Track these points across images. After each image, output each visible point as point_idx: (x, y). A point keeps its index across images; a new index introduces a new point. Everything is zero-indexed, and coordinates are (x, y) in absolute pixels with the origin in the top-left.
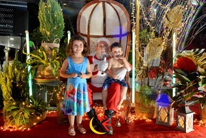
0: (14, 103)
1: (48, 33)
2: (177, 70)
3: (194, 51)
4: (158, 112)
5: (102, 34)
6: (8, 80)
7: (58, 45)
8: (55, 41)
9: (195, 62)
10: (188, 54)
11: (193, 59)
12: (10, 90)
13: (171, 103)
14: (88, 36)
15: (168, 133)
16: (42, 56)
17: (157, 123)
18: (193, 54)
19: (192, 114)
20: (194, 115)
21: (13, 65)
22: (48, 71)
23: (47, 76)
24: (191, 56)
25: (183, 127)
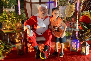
1: (8, 2)
2: (81, 23)
3: (90, 11)
4: (71, 45)
5: (38, 1)
7: (14, 10)
8: (12, 7)
9: (90, 18)
10: (87, 13)
11: (89, 16)
13: (78, 40)
14: (31, 3)
15: (77, 56)
16: (5, 17)
17: (71, 50)
18: (89, 13)
19: (89, 46)
20: (90, 46)
22: (9, 26)
23: (9, 28)
24: (88, 14)
25: (84, 52)
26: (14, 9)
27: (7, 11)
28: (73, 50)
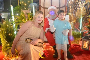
0: (8, 45)
1: (25, 4)
4: (83, 44)
6: (3, 32)
8: (28, 9)
12: (5, 37)
14: (44, 8)
21: (6, 23)
26: (31, 11)
27: (24, 12)
28: (85, 48)
